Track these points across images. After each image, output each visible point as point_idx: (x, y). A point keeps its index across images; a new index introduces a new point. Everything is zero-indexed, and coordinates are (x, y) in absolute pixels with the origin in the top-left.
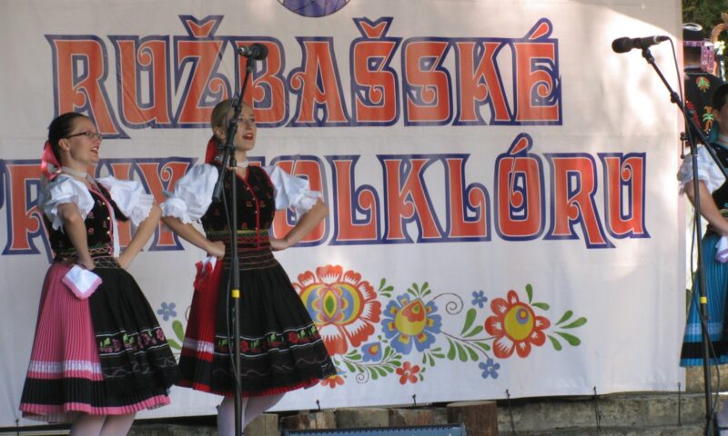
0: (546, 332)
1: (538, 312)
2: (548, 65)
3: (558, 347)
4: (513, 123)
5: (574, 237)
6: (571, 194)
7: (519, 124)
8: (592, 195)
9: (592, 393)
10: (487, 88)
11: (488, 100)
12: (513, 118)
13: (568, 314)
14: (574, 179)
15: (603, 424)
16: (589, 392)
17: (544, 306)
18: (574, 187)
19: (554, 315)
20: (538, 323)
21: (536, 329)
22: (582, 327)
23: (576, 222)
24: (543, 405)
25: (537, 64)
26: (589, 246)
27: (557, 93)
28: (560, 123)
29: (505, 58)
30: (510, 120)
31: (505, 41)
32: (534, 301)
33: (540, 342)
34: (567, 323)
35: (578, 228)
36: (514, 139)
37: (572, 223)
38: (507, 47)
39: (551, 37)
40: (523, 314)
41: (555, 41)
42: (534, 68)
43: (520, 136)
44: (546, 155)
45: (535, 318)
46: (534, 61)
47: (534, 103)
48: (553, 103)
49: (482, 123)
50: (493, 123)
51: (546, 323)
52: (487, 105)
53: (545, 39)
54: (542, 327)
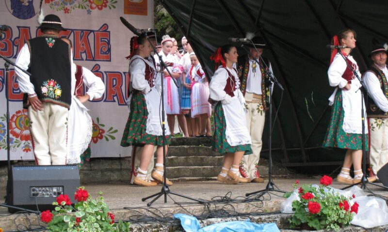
0: (104, 134)
1: (101, 127)
2: (106, 40)
3: (107, 140)
4: (93, 60)
5: (114, 101)
6: (113, 86)
7: (95, 61)
8: (121, 87)
9: (119, 156)
10: (85, 47)
11: (85, 52)
12: (94, 58)
13: (111, 129)
14: (115, 81)
15: (123, 167)
16: (117, 156)
17: (103, 126)
18: (114, 84)
19: (106, 129)
20: (101, 131)
21: (100, 133)
22: (116, 133)
23: (115, 96)
24: (101, 160)
25: (103, 40)
26: (119, 105)
27: (109, 50)
28: (110, 61)
29: (91, 37)
30: (92, 59)
31: (91, 31)
32: (99, 124)
33: (101, 138)
34: (111, 131)
35: (115, 98)
36: (94, 66)
37: (114, 96)
38: (92, 33)
39: (108, 30)
40: (96, 128)
41: (109, 32)
42: (101, 41)
43: (96, 65)
44: (105, 72)
45: (100, 130)
46: (101, 39)
47: (101, 53)
48: (108, 54)
49: (82, 59)
50: (86, 60)
51: (103, 131)
52: (85, 54)
53: (105, 31)
54: (102, 133)
